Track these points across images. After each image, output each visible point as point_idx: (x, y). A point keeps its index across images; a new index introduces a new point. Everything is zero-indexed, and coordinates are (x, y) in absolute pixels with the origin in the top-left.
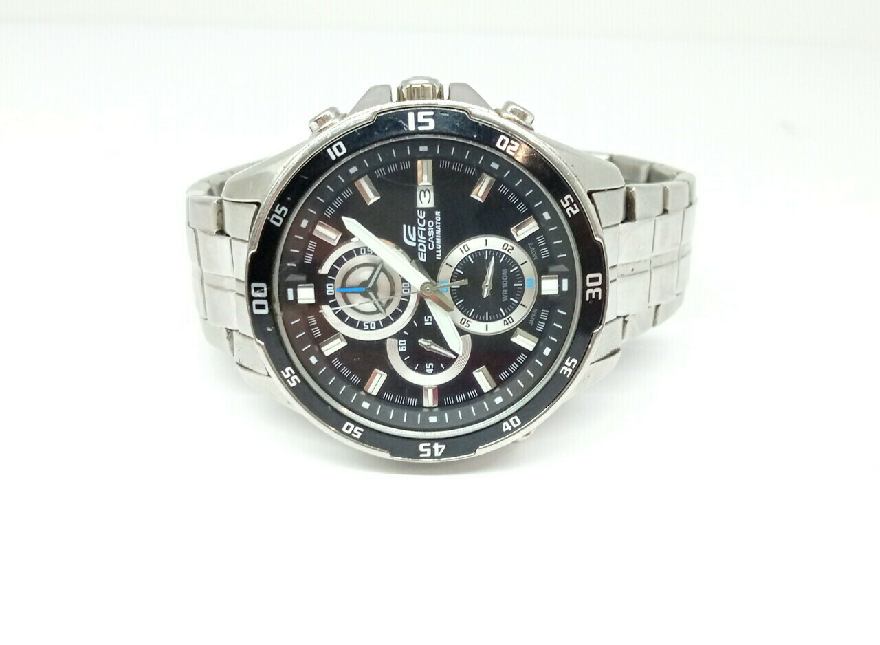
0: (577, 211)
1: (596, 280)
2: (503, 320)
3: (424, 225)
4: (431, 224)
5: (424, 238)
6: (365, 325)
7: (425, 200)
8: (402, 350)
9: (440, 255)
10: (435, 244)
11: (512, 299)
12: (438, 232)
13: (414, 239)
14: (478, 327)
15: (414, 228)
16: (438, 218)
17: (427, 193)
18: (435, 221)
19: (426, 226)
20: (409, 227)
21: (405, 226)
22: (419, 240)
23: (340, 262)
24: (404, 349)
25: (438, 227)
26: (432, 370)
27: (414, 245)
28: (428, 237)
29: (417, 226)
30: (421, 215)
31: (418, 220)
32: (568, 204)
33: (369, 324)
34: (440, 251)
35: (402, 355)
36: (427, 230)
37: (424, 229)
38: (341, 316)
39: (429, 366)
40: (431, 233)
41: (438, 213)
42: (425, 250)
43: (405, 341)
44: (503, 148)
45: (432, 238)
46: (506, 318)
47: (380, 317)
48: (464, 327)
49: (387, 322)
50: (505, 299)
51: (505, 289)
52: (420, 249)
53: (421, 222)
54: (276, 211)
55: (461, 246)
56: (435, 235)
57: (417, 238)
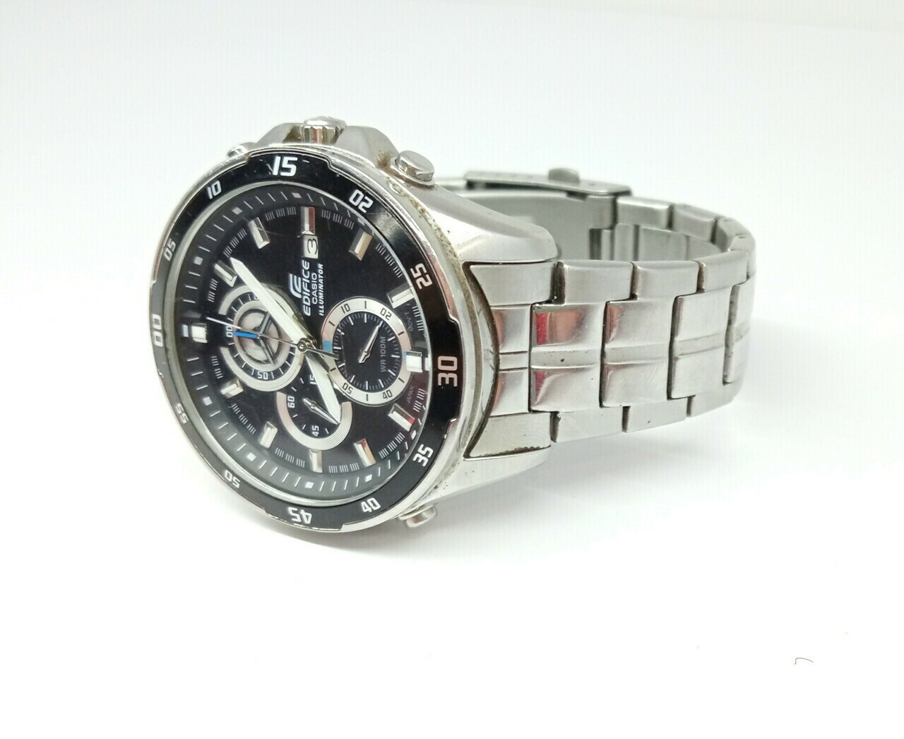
0: (430, 283)
1: (451, 363)
2: (382, 392)
3: (308, 277)
4: (314, 276)
5: (309, 291)
6: (259, 374)
7: (311, 250)
9: (323, 312)
10: (318, 298)
11: (390, 371)
12: (321, 287)
13: (299, 290)
14: (359, 395)
15: (299, 278)
16: (321, 272)
17: (314, 242)
18: (317, 274)
20: (295, 277)
21: (291, 275)
23: (236, 304)
24: (292, 406)
25: (321, 281)
26: (317, 433)
27: (299, 296)
28: (312, 290)
29: (302, 277)
30: (306, 266)
31: (303, 271)
32: (419, 274)
33: (262, 374)
34: (322, 307)
35: (291, 411)
36: (311, 283)
37: (308, 281)
38: (239, 361)
39: (315, 428)
40: (314, 286)
41: (320, 266)
42: (309, 304)
43: (293, 397)
44: (355, 204)
45: (315, 292)
46: (385, 391)
47: (270, 368)
48: (345, 393)
49: (277, 374)
50: (383, 369)
51: (384, 358)
52: (304, 302)
53: (306, 274)
55: (342, 305)
56: (318, 289)
57: (302, 290)
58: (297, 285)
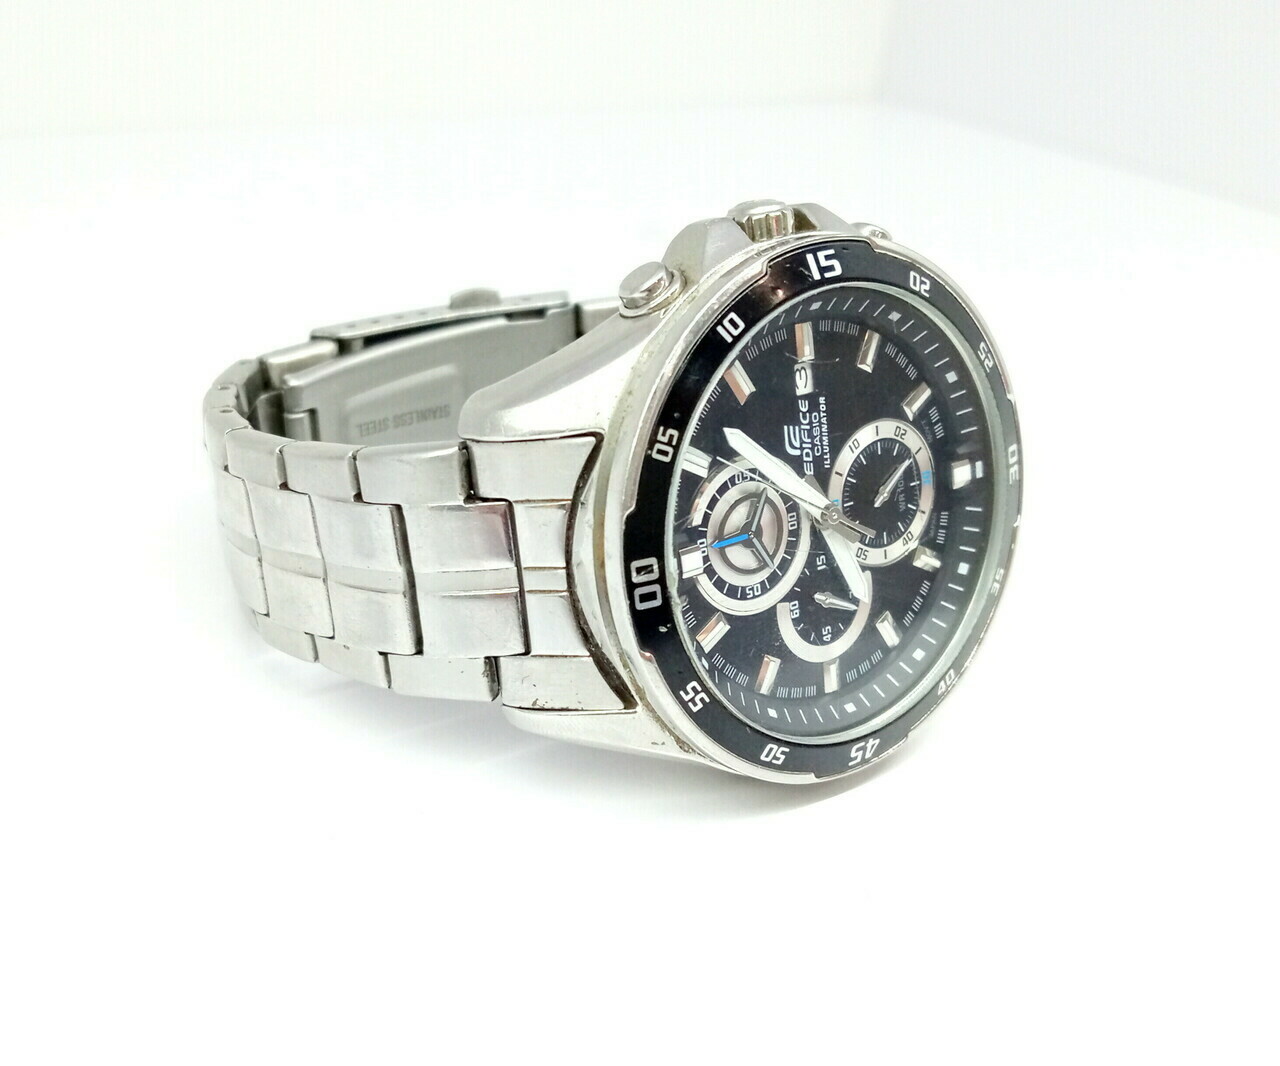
0: (992, 363)
2: (902, 539)
3: (807, 421)
4: (815, 417)
5: (809, 441)
6: (748, 592)
7: (804, 384)
8: (796, 616)
9: (828, 462)
10: (822, 445)
11: (909, 506)
12: (825, 428)
13: (797, 445)
14: (877, 557)
15: (797, 428)
16: (823, 408)
17: (803, 371)
18: (819, 412)
19: (810, 423)
20: (791, 428)
21: (786, 427)
22: (804, 445)
23: (713, 503)
24: (797, 614)
25: (824, 420)
26: (830, 637)
27: (797, 453)
28: (813, 438)
29: (800, 424)
30: (804, 407)
31: (801, 414)
32: (984, 355)
33: (752, 589)
34: (828, 456)
35: (796, 622)
36: (812, 428)
37: (808, 427)
38: (720, 584)
39: (827, 632)
40: (816, 432)
41: (822, 400)
42: (811, 459)
43: (796, 602)
44: (916, 288)
45: (818, 438)
46: (905, 536)
47: (764, 575)
48: (865, 561)
49: (774, 579)
50: (902, 507)
51: (901, 493)
52: (805, 459)
53: (805, 418)
54: (660, 437)
55: (850, 443)
56: (821, 432)
57: (802, 442)
58: (794, 438)
